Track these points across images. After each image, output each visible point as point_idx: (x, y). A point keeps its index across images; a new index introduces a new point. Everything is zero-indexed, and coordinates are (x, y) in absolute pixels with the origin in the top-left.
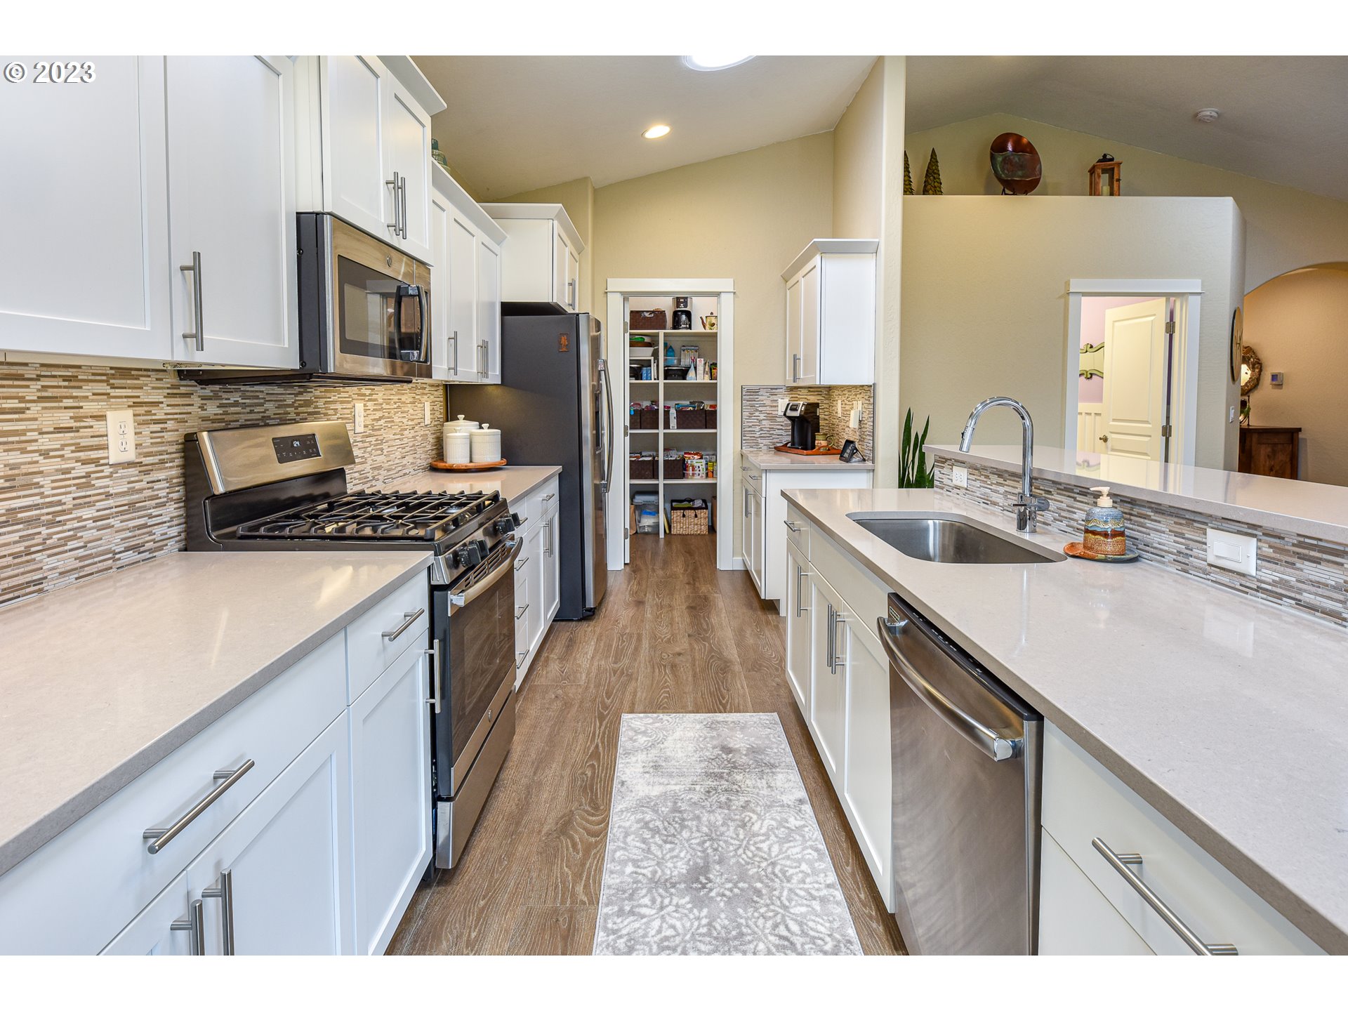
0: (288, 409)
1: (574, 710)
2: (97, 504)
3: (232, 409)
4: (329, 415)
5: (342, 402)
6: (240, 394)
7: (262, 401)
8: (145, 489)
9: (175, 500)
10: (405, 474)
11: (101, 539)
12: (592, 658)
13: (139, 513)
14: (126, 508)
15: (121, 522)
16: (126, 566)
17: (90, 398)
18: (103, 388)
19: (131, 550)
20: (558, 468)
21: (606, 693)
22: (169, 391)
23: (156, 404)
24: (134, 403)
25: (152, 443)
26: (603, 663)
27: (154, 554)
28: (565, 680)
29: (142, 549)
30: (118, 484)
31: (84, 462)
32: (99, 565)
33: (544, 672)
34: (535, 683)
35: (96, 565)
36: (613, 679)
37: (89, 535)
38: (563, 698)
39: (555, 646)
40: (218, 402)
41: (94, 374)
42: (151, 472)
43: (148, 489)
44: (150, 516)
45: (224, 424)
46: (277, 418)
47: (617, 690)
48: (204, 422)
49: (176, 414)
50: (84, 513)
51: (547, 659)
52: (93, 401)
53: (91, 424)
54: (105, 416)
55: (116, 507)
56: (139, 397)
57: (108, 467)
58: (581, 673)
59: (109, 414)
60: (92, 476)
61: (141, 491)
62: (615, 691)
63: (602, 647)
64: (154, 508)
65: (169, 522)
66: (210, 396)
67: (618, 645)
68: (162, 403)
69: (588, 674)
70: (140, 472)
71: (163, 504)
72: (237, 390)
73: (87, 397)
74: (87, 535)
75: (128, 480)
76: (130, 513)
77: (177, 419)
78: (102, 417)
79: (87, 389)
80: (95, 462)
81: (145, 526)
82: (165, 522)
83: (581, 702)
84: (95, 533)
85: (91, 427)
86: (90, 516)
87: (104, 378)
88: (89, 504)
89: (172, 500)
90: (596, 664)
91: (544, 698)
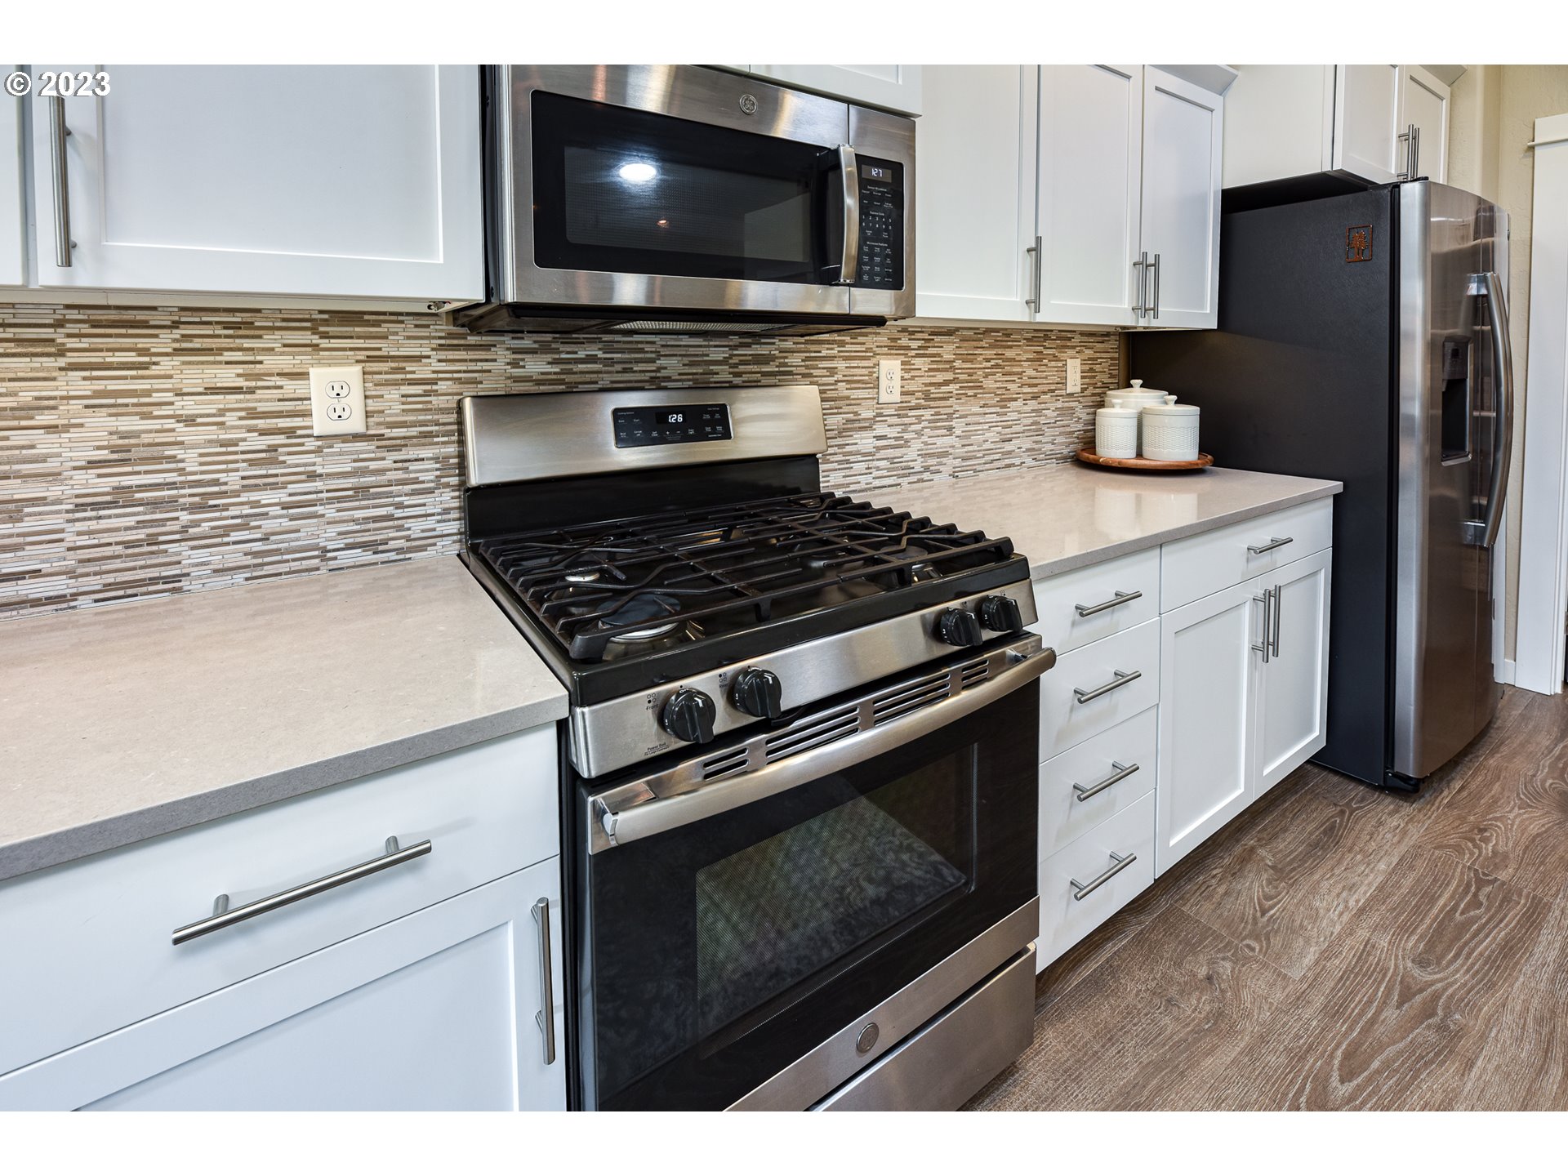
0: (711, 368)
1: (1230, 1051)
2: (289, 486)
3: (580, 366)
4: (816, 376)
5: (846, 359)
6: (600, 346)
7: (653, 355)
8: (390, 470)
9: (453, 486)
10: (1008, 466)
11: (298, 531)
12: (1362, 911)
13: (375, 501)
14: (350, 493)
15: (338, 511)
16: (348, 568)
17: (277, 350)
18: (307, 337)
19: (360, 547)
20: (1336, 486)
21: (1347, 1056)
22: (442, 342)
23: (418, 358)
24: (368, 357)
25: (403, 410)
26: (1384, 943)
27: (408, 556)
28: (1257, 938)
29: (381, 548)
30: (334, 462)
31: (263, 433)
32: (292, 564)
33: (1221, 890)
34: (1184, 909)
35: (287, 564)
36: (1391, 1015)
37: (276, 525)
38: (1222, 991)
39: (1285, 830)
40: (549, 357)
41: (284, 320)
42: (403, 449)
43: (396, 469)
44: (400, 506)
45: (564, 387)
46: (689, 380)
47: (1387, 1065)
48: (516, 384)
49: (459, 372)
50: (264, 497)
51: (1248, 856)
52: (282, 354)
53: (279, 383)
54: (308, 374)
55: (328, 491)
56: (380, 349)
57: (313, 439)
58: (1307, 941)
59: (313, 371)
60: (280, 450)
61: (382, 471)
62: (1376, 1064)
63: (1404, 890)
64: (406, 495)
65: (439, 514)
66: (535, 348)
67: (1454, 909)
68: (429, 357)
69: (1326, 955)
70: (378, 447)
71: (431, 491)
72: (591, 341)
73: (273, 349)
74: (268, 525)
75: (355, 457)
76: (357, 500)
77: (461, 379)
78: (304, 375)
79: (270, 340)
80: (290, 432)
81: (390, 518)
82: (433, 515)
83: (1263, 1039)
84: (286, 524)
85: (281, 387)
86: (277, 501)
87: (308, 324)
88: (274, 486)
89: (447, 485)
90: (1363, 934)
91: (1178, 964)
